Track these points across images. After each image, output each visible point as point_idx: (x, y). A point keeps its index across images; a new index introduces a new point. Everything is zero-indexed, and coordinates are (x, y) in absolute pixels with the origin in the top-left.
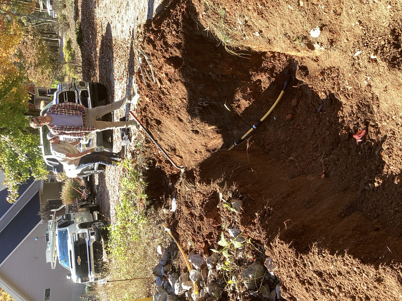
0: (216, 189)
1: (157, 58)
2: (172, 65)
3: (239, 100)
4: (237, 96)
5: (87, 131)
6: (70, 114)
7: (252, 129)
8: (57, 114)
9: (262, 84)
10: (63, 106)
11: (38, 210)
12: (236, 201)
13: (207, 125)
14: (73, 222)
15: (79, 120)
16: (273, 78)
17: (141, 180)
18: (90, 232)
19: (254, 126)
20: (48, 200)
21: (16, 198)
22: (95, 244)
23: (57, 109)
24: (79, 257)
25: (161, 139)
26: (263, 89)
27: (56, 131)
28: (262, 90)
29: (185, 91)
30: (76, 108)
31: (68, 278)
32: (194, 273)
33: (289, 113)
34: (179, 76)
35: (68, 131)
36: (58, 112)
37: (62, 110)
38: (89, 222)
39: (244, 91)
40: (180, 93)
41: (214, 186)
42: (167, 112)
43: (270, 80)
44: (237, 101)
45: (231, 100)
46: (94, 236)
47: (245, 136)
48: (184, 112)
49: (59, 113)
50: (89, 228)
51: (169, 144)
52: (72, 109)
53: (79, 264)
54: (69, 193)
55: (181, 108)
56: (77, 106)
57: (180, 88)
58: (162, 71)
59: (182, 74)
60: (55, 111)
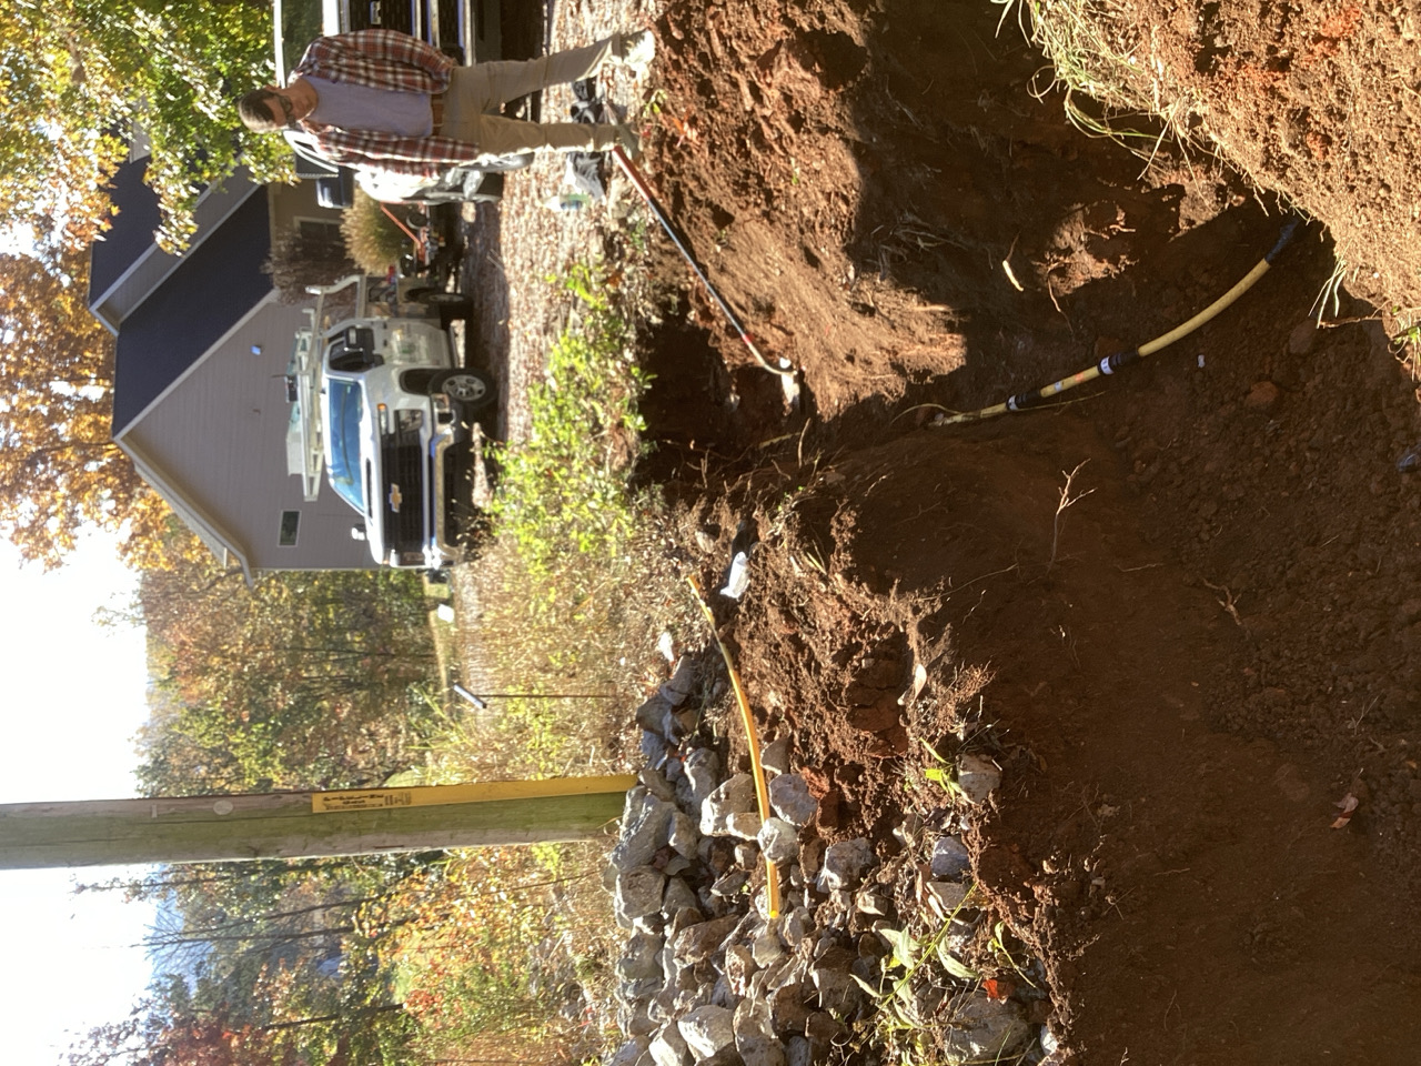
0: (905, 624)
1: (756, 13)
2: (818, 70)
3: (1069, 251)
4: (1067, 234)
5: (446, 161)
6: (386, 84)
7: (1092, 372)
8: (336, 80)
9: (1183, 206)
10: (361, 48)
11: (264, 254)
12: (976, 765)
13: (914, 298)
14: (380, 361)
15: (415, 114)
16: (1238, 194)
17: (629, 355)
18: (436, 410)
19: (1105, 364)
20: (297, 221)
21: (186, 236)
22: (449, 454)
23: (337, 57)
24: (395, 487)
25: (722, 270)
26: (1182, 223)
27: (331, 146)
28: (1178, 229)
29: (854, 172)
30: (411, 57)
31: (356, 534)
32: (776, 832)
33: (1269, 378)
34: (839, 115)
35: (376, 150)
36: (340, 71)
37: (356, 67)
38: (432, 371)
39: (1098, 220)
40: (830, 175)
41: (901, 611)
42: (764, 207)
43: (1224, 201)
44: (1060, 252)
45: (1035, 243)
46: (448, 426)
47: (1058, 387)
48: (833, 249)
49: (344, 77)
50: (434, 396)
51: (753, 291)
52: (393, 64)
53: (395, 510)
54: (369, 217)
55: (822, 226)
56: (412, 51)
57: (832, 158)
58: (769, 80)
59: (854, 111)
60: (330, 68)
